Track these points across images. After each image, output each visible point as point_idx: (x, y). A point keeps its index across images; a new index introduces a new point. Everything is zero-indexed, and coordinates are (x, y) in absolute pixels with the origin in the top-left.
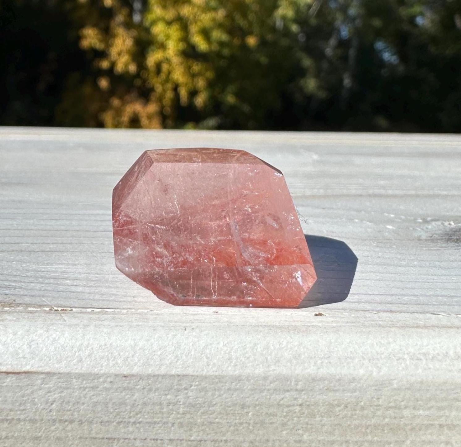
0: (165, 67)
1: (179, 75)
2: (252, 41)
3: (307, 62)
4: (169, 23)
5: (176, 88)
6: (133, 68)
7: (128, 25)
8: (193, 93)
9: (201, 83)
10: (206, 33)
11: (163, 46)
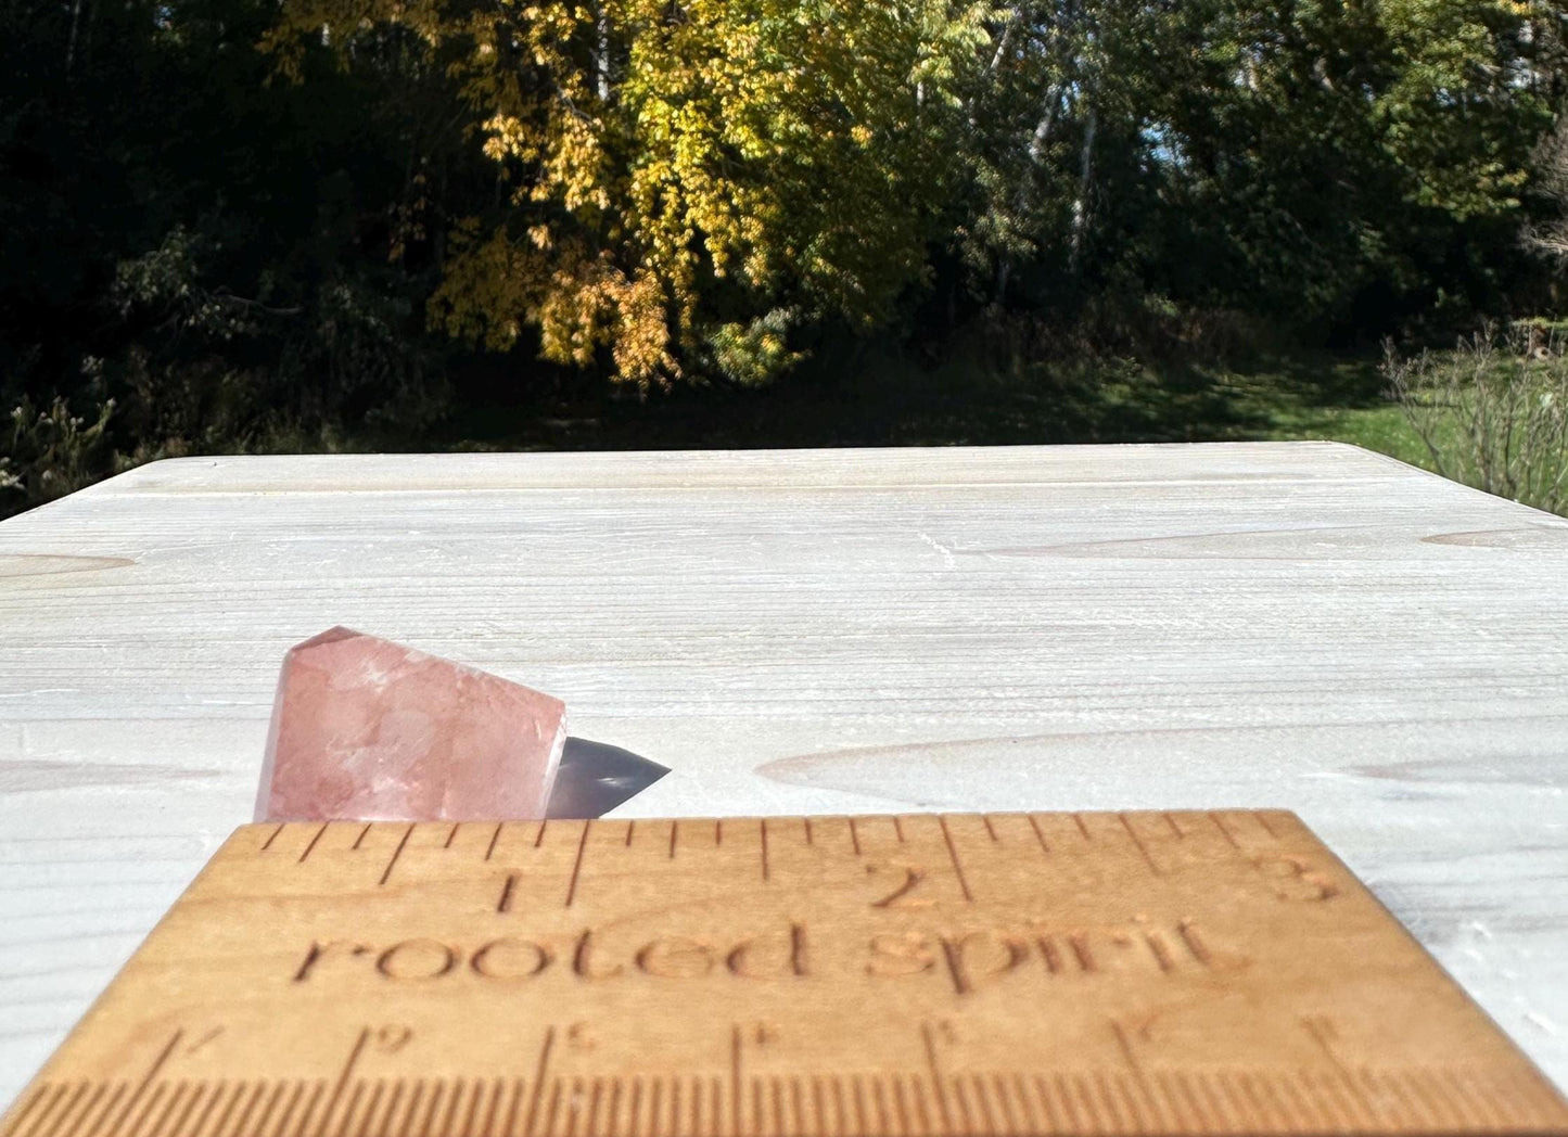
0: (670, 195)
1: (700, 213)
2: (861, 134)
3: (986, 176)
4: (677, 101)
5: (697, 243)
6: (602, 200)
7: (586, 106)
8: (738, 253)
9: (754, 230)
10: (758, 121)
11: (665, 151)
